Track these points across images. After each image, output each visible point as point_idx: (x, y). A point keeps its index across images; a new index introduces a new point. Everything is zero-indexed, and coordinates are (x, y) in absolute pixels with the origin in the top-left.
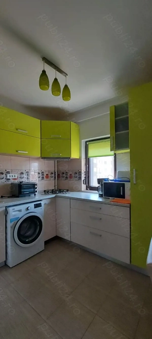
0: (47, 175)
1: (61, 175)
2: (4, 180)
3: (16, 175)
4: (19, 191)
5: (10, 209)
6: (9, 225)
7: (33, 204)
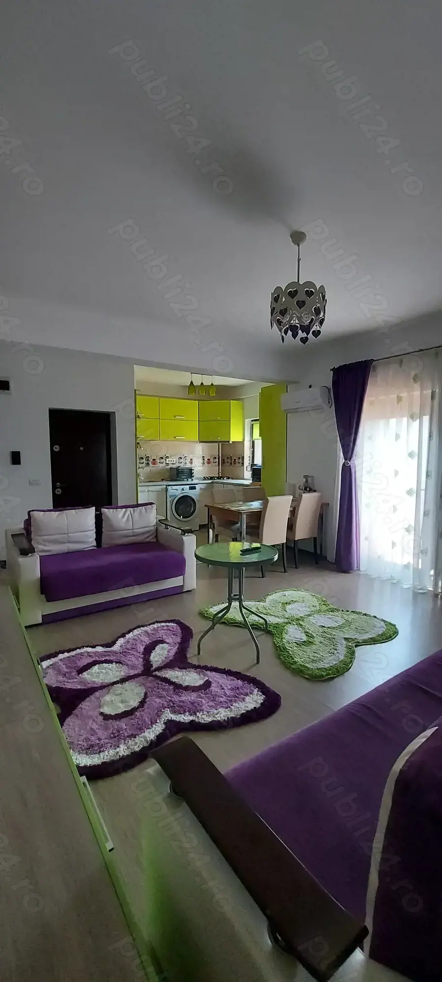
0: (209, 459)
1: (226, 460)
2: (164, 465)
3: (175, 460)
4: (179, 474)
5: (169, 488)
6: (169, 499)
7: (188, 486)
